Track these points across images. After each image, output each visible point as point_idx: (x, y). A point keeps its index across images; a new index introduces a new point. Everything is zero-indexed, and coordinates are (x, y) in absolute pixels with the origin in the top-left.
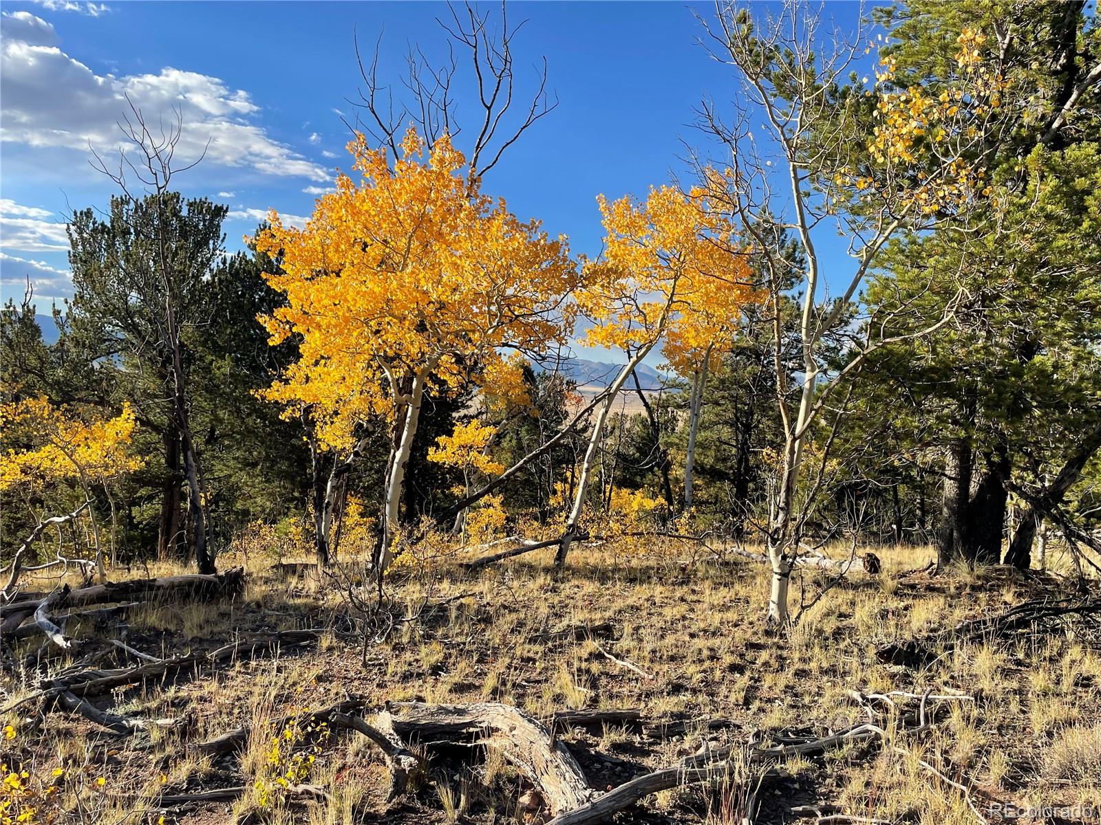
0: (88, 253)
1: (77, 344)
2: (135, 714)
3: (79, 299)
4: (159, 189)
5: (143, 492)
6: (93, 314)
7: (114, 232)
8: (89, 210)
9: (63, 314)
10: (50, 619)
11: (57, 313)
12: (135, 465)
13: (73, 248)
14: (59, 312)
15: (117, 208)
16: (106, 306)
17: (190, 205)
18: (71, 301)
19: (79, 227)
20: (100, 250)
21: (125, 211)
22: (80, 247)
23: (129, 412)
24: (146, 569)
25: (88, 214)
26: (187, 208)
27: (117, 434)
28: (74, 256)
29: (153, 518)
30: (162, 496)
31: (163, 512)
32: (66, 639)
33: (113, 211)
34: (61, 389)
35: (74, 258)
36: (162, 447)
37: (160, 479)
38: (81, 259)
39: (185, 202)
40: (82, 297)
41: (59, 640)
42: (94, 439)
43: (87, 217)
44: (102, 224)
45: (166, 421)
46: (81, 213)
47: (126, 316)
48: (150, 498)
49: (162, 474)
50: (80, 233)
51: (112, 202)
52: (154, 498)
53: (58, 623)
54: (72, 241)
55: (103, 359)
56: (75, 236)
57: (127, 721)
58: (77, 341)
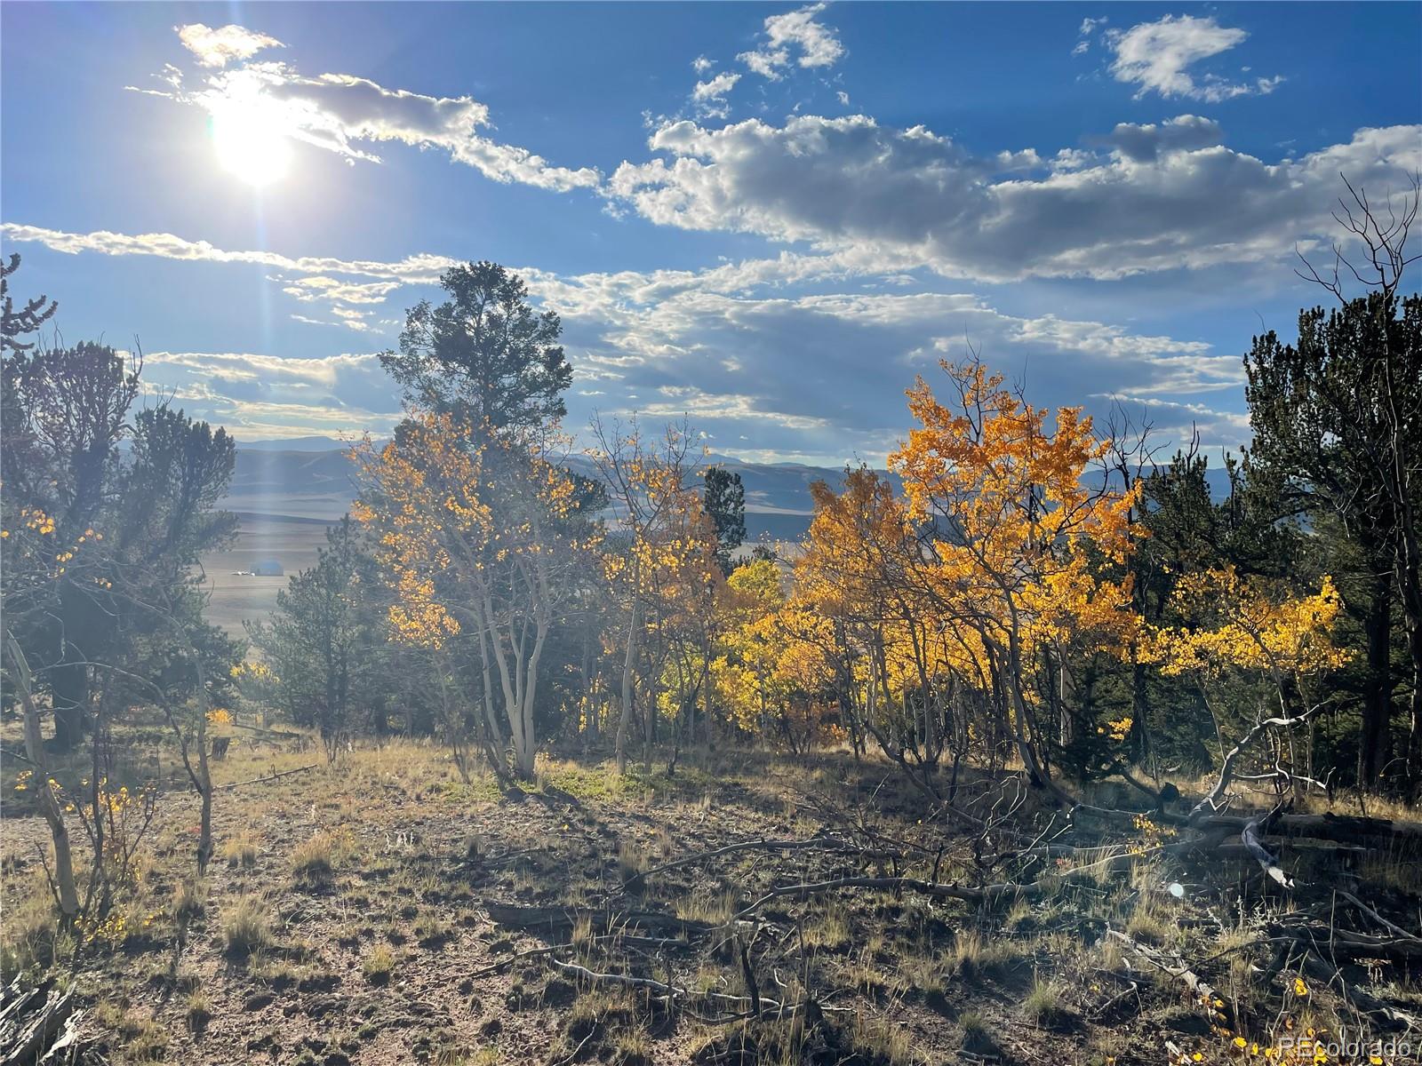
0: (1270, 386)
1: (1256, 502)
2: (1399, 1004)
3: (1258, 446)
4: (1386, 288)
5: (1336, 696)
6: (1275, 463)
7: (1303, 357)
8: (1272, 333)
9: (1239, 464)
10: (1262, 845)
11: (1231, 463)
12: (1337, 660)
13: (1251, 383)
14: (1234, 463)
15: (1307, 324)
16: (1291, 451)
17: (1407, 304)
18: (1248, 447)
19: (1259, 357)
20: (1285, 382)
21: (1317, 326)
22: (1260, 381)
23: (1331, 588)
24: (1362, 804)
25: (1271, 337)
26: (1403, 309)
27: (1314, 617)
28: (1253, 392)
29: (1349, 734)
30: (1363, 705)
31: (1365, 726)
32: (1287, 877)
33: (1301, 330)
34: (1234, 556)
35: (1253, 396)
36: (1364, 639)
37: (1360, 681)
38: (1261, 395)
39: (1401, 301)
40: (1261, 443)
41: (1277, 874)
42: (1284, 622)
43: (1269, 342)
44: (1288, 348)
45: (1370, 604)
46: (1262, 338)
47: (1318, 463)
48: (1345, 706)
49: (1363, 674)
50: (1261, 363)
51: (1301, 318)
52: (1351, 707)
53: (1272, 852)
54: (1250, 374)
55: (1285, 520)
56: (1254, 367)
57: (1390, 1011)
58: (1256, 498)
